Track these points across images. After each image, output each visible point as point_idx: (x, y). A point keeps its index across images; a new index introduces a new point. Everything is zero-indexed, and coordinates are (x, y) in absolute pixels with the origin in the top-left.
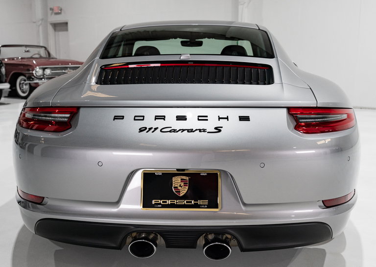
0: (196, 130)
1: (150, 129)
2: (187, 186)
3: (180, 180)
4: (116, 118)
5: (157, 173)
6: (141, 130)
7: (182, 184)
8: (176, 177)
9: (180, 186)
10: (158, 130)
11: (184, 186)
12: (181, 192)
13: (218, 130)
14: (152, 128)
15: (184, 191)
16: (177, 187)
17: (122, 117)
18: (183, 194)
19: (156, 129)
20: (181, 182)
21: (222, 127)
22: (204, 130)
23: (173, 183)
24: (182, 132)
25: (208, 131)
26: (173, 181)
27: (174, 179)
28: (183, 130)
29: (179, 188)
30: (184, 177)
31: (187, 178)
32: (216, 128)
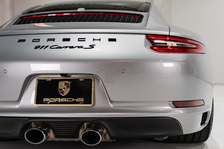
0: (76, 47)
1: (43, 47)
2: (69, 88)
3: (64, 84)
4: (20, 41)
5: (47, 79)
6: (36, 48)
7: (66, 87)
8: (62, 82)
9: (64, 88)
10: (49, 47)
11: (67, 88)
12: (64, 93)
13: (92, 47)
14: (44, 46)
15: (67, 91)
16: (61, 89)
17: (24, 40)
18: (66, 94)
19: (47, 47)
20: (65, 85)
21: (95, 45)
22: (82, 47)
23: (59, 86)
24: (65, 48)
25: (84, 47)
26: (59, 84)
27: (60, 83)
28: (66, 47)
29: (63, 90)
30: (67, 82)
31: (69, 83)
32: (90, 46)
